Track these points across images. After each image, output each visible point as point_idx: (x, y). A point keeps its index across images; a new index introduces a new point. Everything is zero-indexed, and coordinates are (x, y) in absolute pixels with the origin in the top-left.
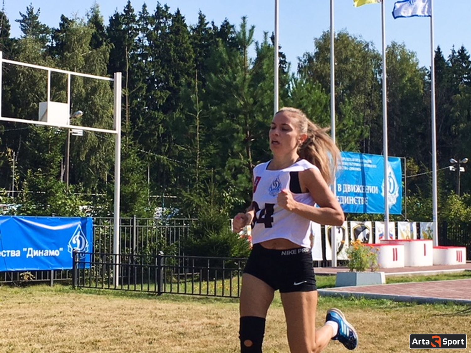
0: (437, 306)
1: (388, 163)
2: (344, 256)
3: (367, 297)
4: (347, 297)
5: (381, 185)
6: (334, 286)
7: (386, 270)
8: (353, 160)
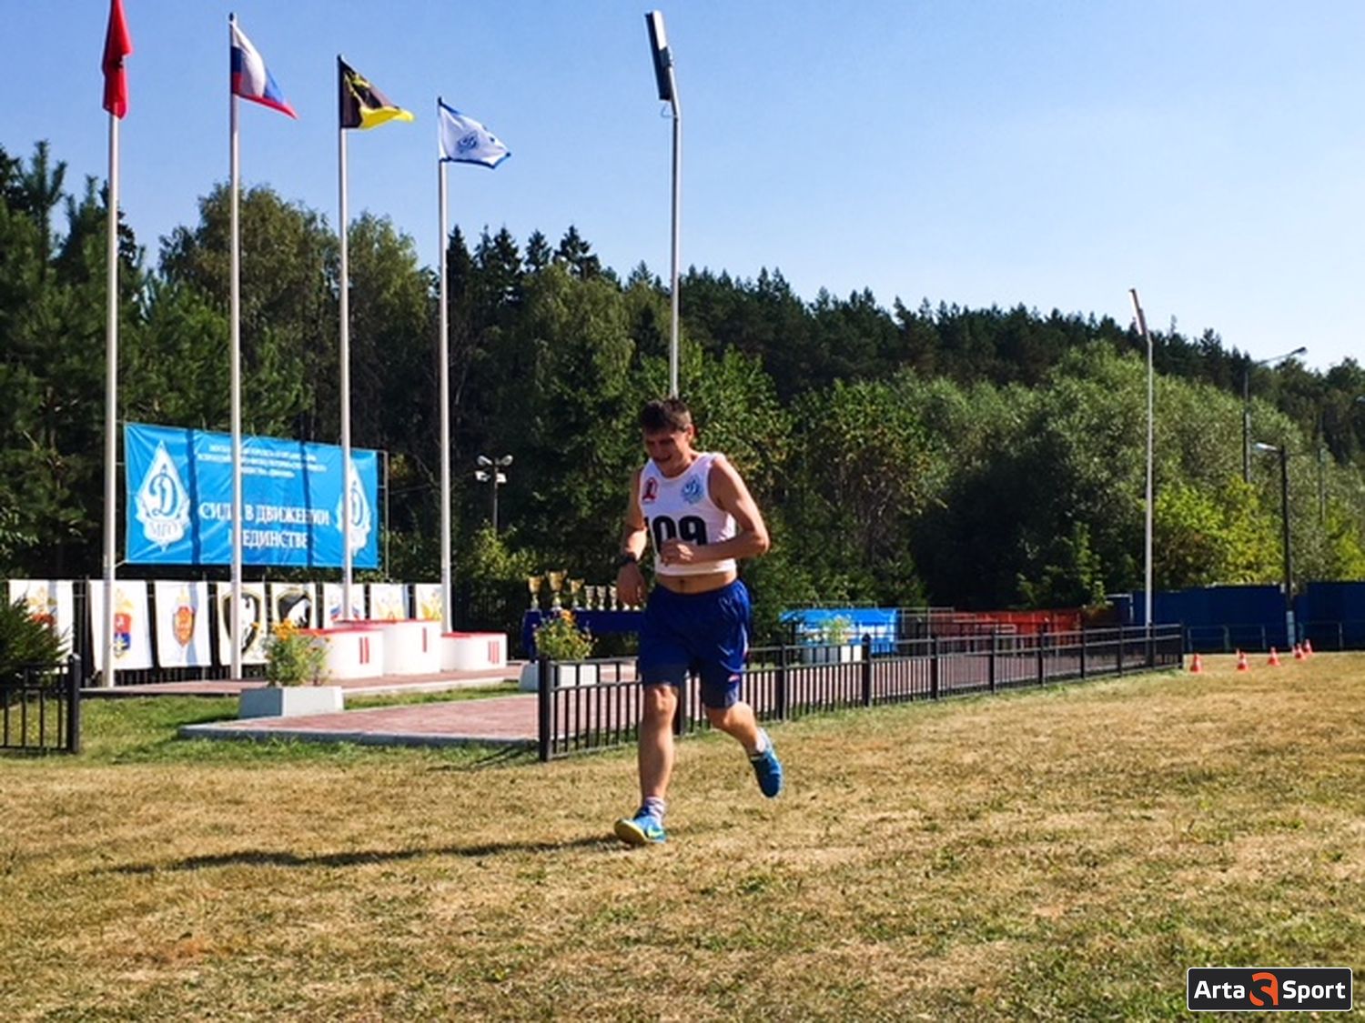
0: (447, 751)
1: (349, 460)
2: (257, 656)
3: (303, 738)
4: (261, 738)
5: (335, 506)
6: (235, 718)
7: (344, 684)
8: (278, 454)
